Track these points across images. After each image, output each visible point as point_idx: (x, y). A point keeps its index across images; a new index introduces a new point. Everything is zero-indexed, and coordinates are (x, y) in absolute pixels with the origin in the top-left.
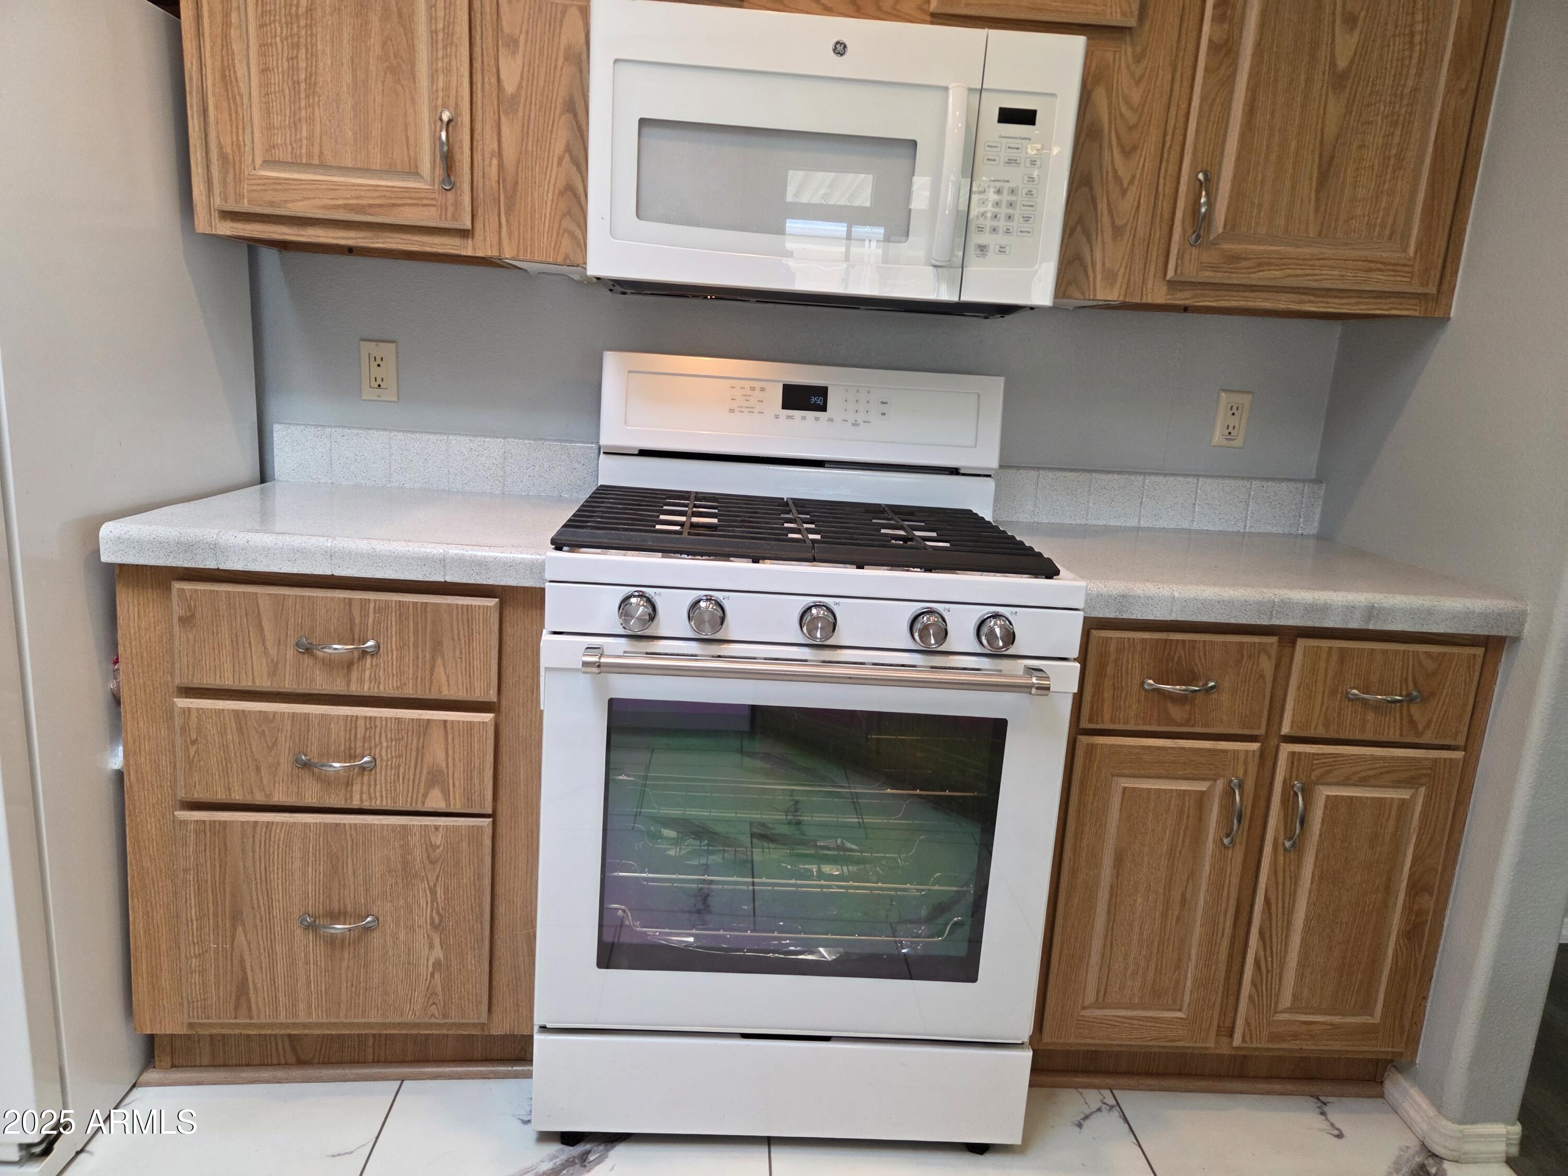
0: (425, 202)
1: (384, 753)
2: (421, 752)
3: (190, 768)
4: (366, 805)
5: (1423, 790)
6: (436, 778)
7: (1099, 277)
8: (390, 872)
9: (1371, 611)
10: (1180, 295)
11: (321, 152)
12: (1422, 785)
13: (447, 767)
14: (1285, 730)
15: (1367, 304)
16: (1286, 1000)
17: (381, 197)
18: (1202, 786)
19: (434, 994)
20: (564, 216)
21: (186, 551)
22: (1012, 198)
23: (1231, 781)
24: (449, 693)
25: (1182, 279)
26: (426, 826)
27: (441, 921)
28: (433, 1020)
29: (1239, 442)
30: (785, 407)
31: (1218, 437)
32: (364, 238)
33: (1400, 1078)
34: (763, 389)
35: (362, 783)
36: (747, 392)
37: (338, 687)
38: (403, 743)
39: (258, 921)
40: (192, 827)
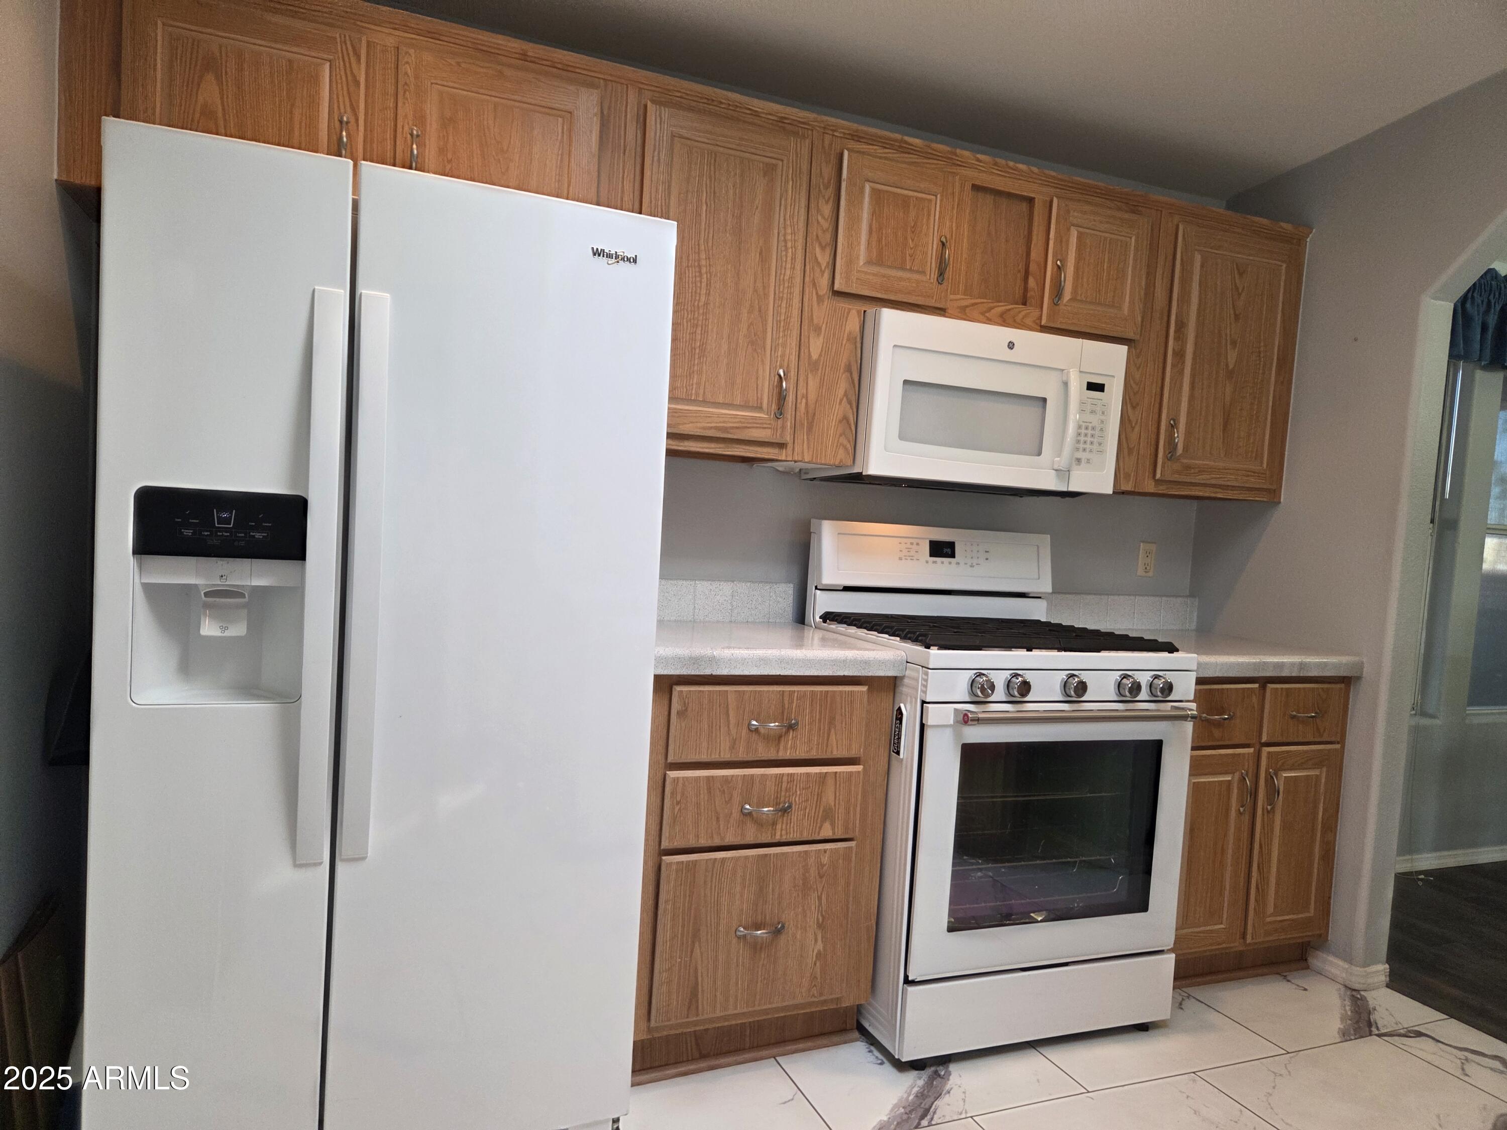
0: (765, 426)
1: (797, 799)
2: (820, 797)
3: (674, 822)
4: (784, 839)
5: (1324, 769)
6: (828, 815)
7: (1122, 476)
8: (794, 887)
9: (1302, 665)
10: (1161, 488)
11: (704, 393)
12: (1324, 766)
13: (835, 805)
14: (1264, 739)
15: (1245, 494)
16: (1270, 909)
17: (738, 422)
18: (1228, 778)
19: (815, 977)
20: (841, 435)
21: (694, 664)
22: (1093, 432)
23: (1242, 773)
24: (837, 754)
25: (1163, 479)
26: (819, 850)
27: (823, 922)
28: (814, 999)
29: (1151, 574)
30: (931, 556)
31: (1140, 572)
32: (720, 448)
33: (1320, 953)
34: (918, 544)
35: (783, 823)
36: (909, 546)
37: (772, 755)
38: (810, 790)
39: (709, 936)
40: (674, 867)
